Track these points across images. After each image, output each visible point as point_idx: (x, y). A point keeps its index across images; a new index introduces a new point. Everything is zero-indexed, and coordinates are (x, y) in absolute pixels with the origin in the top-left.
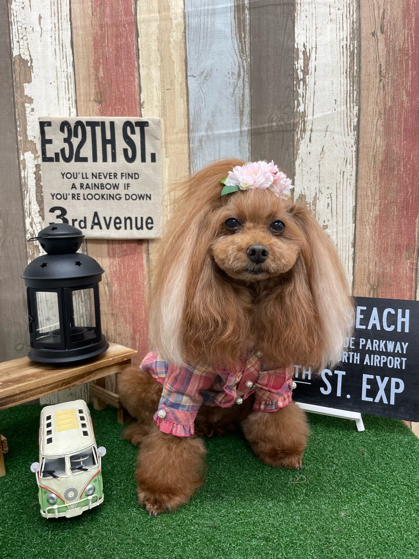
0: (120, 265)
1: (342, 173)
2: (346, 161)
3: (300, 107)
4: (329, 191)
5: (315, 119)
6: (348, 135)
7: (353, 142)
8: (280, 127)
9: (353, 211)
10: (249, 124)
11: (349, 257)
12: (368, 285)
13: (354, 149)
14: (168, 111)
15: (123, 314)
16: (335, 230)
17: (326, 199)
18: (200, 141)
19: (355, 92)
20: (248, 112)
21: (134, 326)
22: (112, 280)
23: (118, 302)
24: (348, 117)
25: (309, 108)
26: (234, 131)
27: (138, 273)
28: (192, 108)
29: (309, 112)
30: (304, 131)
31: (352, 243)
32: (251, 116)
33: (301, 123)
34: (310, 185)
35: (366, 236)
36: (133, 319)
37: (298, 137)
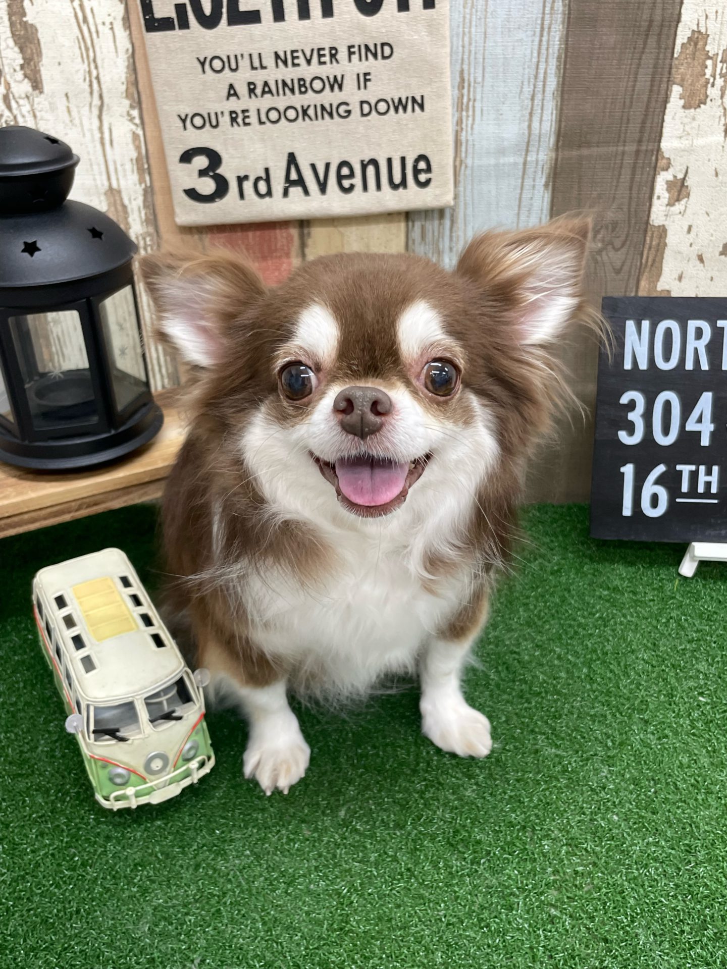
34: (724, 7)
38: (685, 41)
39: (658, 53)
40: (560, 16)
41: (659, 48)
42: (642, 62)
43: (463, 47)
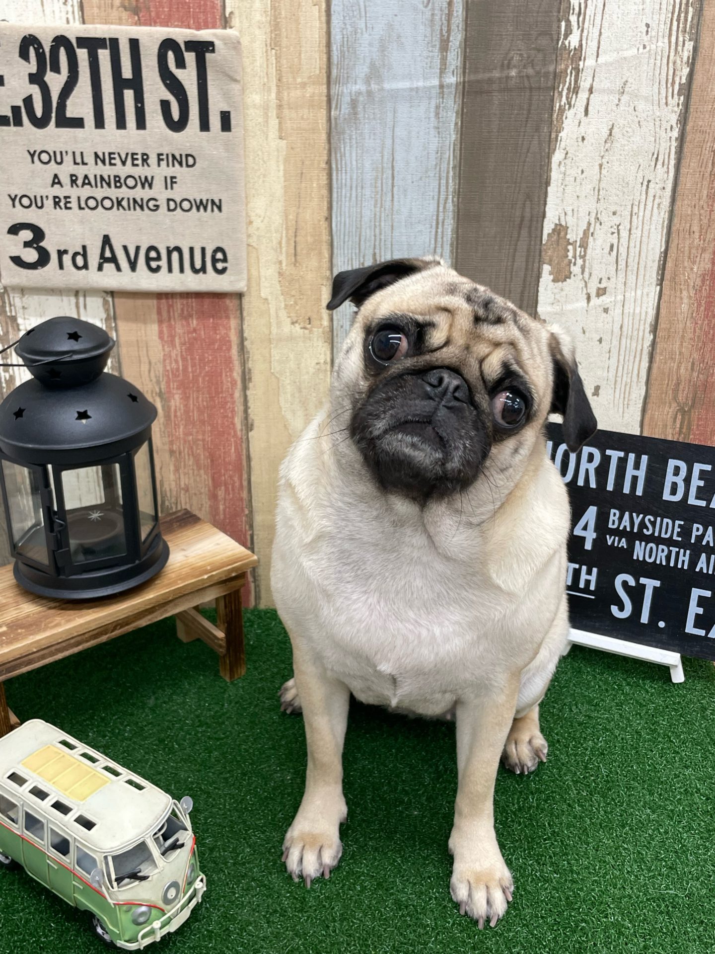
0: (184, 359)
1: (645, 183)
2: (657, 159)
3: (571, 36)
4: (616, 220)
5: (600, 66)
6: (666, 104)
7: (674, 119)
8: (526, 80)
9: (659, 261)
10: (460, 71)
11: (642, 350)
12: (674, 405)
13: (675, 134)
14: (285, 34)
15: (192, 452)
16: (620, 297)
17: (609, 235)
18: (354, 104)
19: (691, 9)
20: (458, 43)
21: (214, 473)
22: (168, 386)
23: (181, 430)
24: (671, 65)
25: (589, 42)
26: (428, 84)
27: (221, 376)
28: (338, 30)
29: (590, 49)
30: (576, 90)
31: (651, 325)
32: (465, 52)
33: (571, 73)
34: (578, 207)
35: (679, 311)
36: (212, 461)
37: (562, 103)
38: (550, 231)
39: (530, 241)
40: (451, 213)
41: (530, 236)
42: (518, 247)
43: (375, 236)
